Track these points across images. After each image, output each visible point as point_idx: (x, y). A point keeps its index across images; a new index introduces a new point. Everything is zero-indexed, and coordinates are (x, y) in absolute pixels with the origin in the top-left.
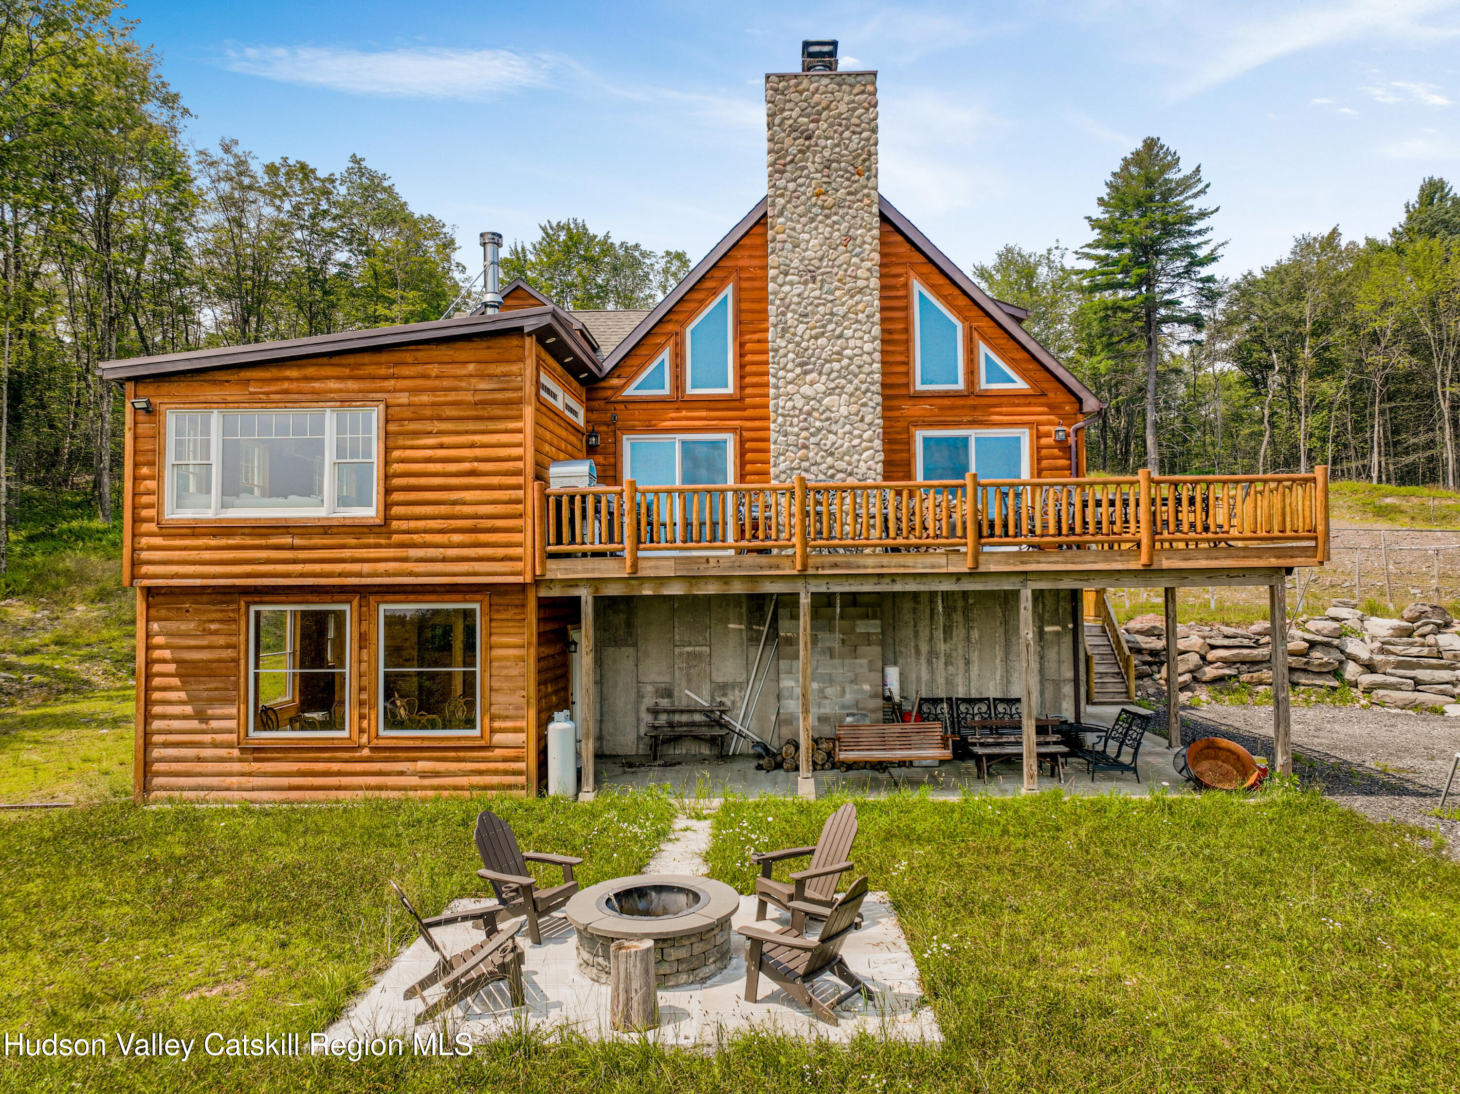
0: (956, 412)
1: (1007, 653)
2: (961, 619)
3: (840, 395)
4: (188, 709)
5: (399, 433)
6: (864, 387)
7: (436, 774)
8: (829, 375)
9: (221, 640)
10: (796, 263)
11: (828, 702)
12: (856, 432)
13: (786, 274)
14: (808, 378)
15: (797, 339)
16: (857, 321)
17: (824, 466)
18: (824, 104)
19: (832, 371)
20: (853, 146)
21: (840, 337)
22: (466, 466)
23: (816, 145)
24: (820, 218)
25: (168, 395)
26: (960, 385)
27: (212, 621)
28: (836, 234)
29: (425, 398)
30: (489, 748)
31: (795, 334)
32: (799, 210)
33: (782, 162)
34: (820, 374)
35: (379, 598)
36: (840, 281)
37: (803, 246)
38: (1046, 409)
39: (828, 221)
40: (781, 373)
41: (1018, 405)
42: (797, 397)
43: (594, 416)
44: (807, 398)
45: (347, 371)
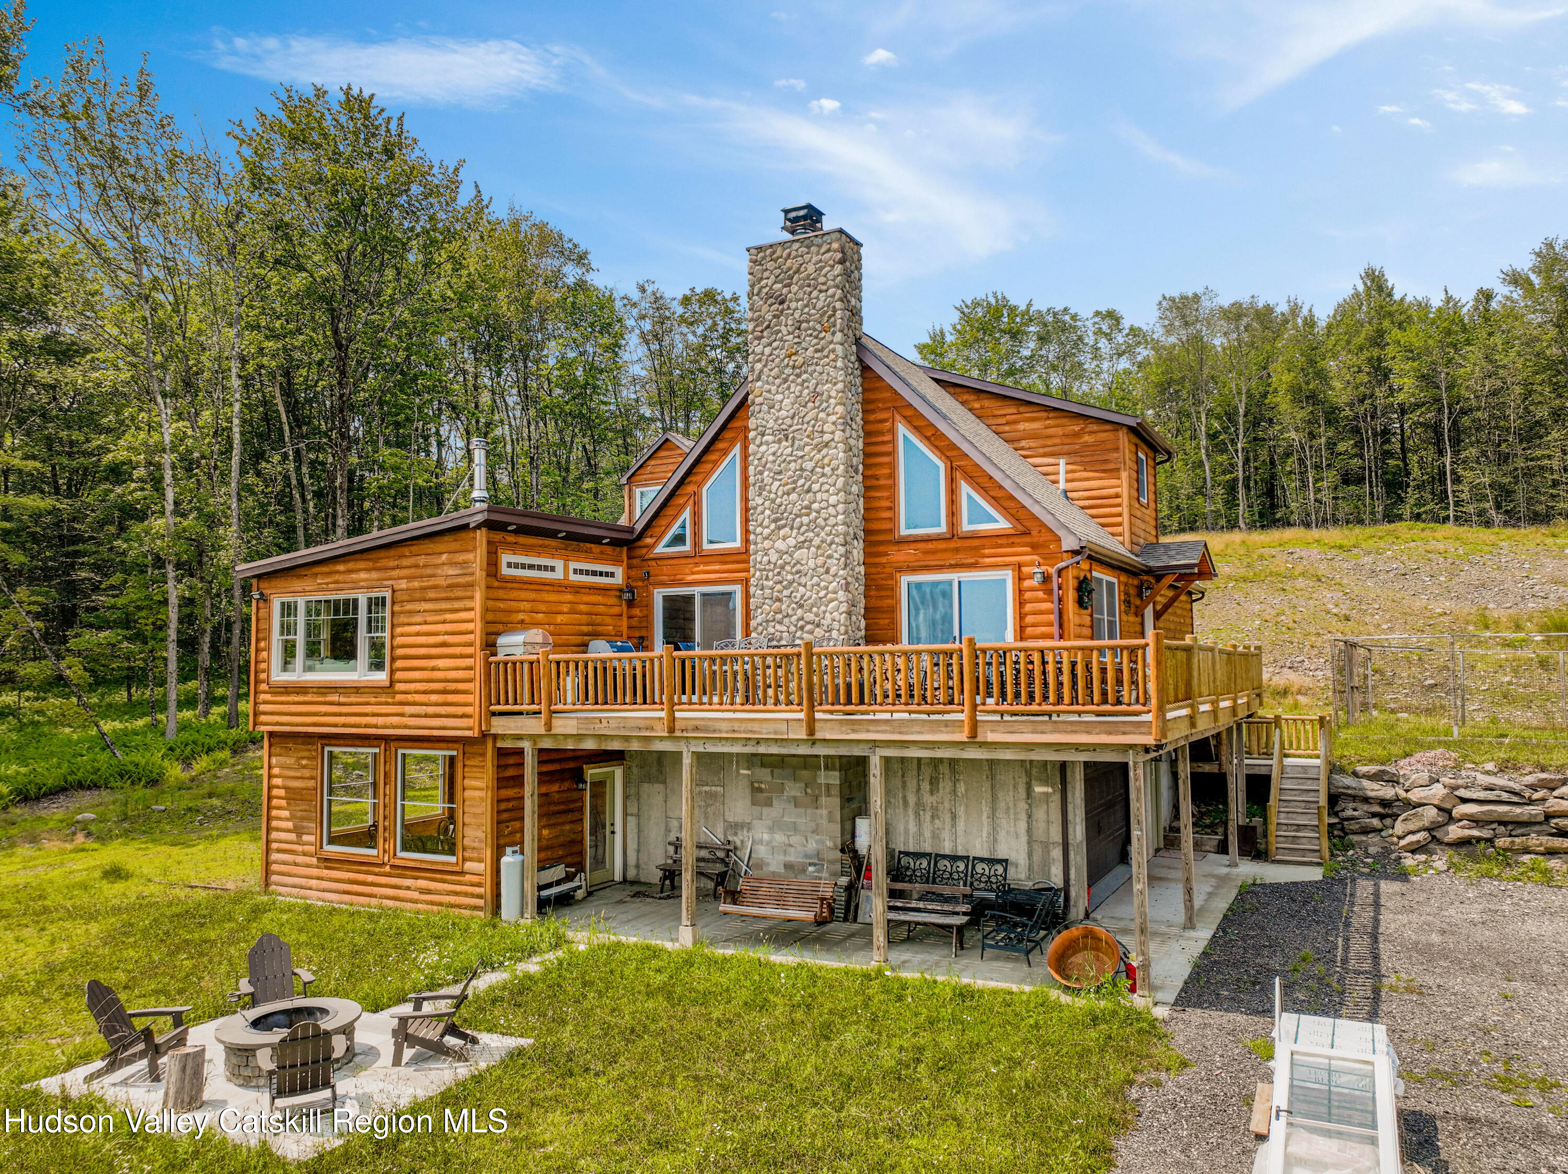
0: (939, 556)
1: (994, 809)
2: (947, 771)
3: (808, 548)
4: (290, 825)
5: (402, 613)
6: (829, 539)
7: (429, 892)
8: (799, 529)
9: (307, 773)
10: (771, 424)
11: (792, 850)
12: (823, 584)
13: (763, 435)
14: (782, 532)
15: (773, 496)
16: (823, 475)
17: (795, 617)
18: (794, 269)
19: (802, 525)
20: (820, 304)
21: (809, 491)
22: (440, 639)
23: (789, 308)
24: (792, 377)
25: (276, 587)
26: (943, 528)
27: (303, 758)
28: (806, 391)
29: (416, 584)
30: (462, 873)
31: (770, 492)
32: (773, 373)
33: (759, 329)
34: (792, 528)
35: (396, 744)
36: (808, 436)
37: (777, 407)
38: (1028, 549)
39: (799, 380)
40: (759, 530)
41: (1001, 546)
42: (772, 551)
43: (633, 573)
44: (781, 553)
45: (371, 564)
